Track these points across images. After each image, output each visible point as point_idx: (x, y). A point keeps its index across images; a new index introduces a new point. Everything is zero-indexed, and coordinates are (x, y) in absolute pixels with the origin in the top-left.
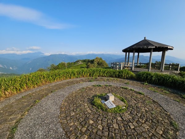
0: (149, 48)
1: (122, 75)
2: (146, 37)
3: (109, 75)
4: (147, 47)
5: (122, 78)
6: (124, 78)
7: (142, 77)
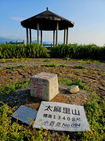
0: (55, 19)
1: (32, 52)
2: (48, 8)
3: (9, 54)
4: (53, 19)
5: (33, 58)
6: (36, 57)
7: (60, 50)
